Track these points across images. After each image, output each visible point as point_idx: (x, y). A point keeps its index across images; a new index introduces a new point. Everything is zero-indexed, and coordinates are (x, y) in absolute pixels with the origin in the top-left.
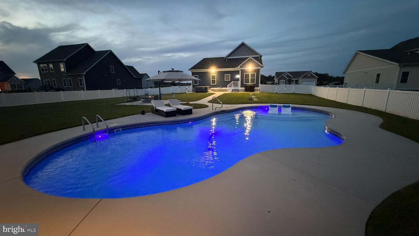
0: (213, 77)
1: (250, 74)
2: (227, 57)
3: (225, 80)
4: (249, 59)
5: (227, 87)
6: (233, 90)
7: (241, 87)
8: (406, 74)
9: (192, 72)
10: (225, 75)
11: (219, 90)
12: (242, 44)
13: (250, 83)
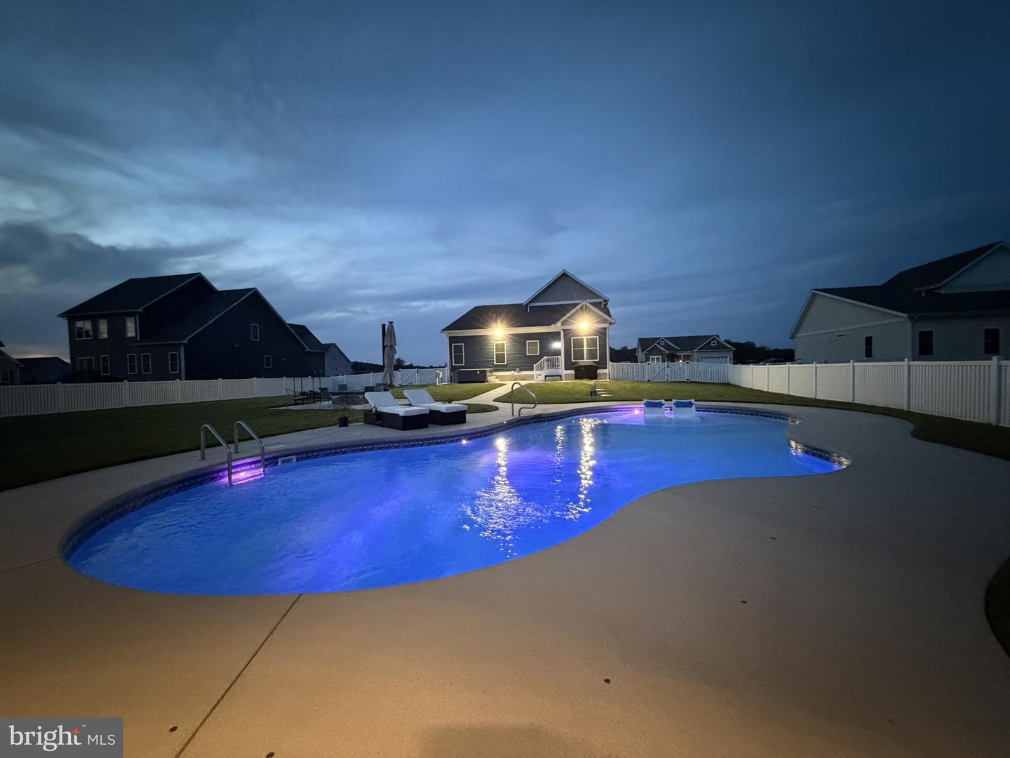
0: (500, 347)
1: (585, 339)
2: (530, 302)
3: (527, 355)
4: (582, 306)
5: (534, 370)
6: (547, 376)
7: (566, 369)
8: (926, 335)
9: (449, 337)
10: (527, 342)
11: (512, 378)
12: (562, 275)
13: (587, 359)
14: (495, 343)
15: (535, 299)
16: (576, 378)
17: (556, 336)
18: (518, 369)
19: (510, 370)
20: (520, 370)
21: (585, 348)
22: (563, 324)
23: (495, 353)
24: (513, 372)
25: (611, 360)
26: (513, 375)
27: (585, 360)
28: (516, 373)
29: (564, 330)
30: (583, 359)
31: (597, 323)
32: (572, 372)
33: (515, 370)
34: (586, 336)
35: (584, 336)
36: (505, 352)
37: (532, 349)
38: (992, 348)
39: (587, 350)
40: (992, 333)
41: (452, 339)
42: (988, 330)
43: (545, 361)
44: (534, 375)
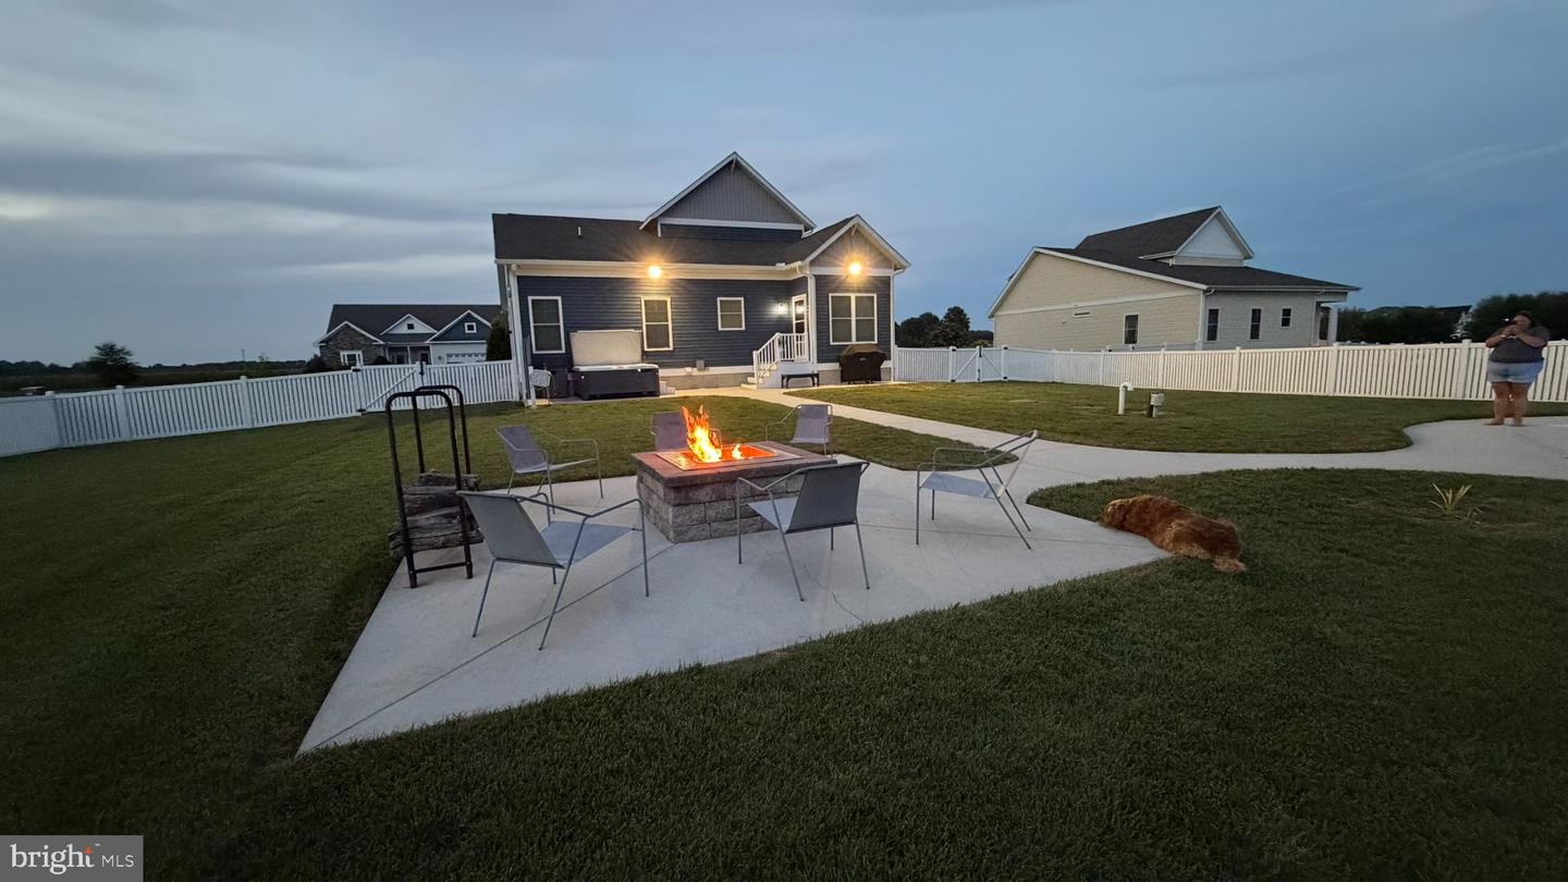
0: (655, 309)
1: (853, 296)
2: (662, 215)
3: (720, 329)
4: (850, 230)
5: (752, 363)
6: (789, 377)
7: (820, 360)
8: (1213, 314)
9: (518, 277)
10: (719, 299)
11: (689, 382)
12: (731, 162)
13: (858, 340)
14: (643, 299)
15: (676, 207)
16: (843, 380)
17: (787, 289)
18: (700, 363)
19: (682, 366)
20: (707, 365)
21: (853, 319)
22: (813, 263)
23: (644, 323)
24: (689, 369)
25: (900, 343)
26: (689, 376)
27: (854, 342)
28: (695, 371)
29: (818, 278)
30: (850, 340)
31: (877, 266)
32: (835, 366)
33: (694, 366)
34: (859, 291)
35: (854, 291)
36: (670, 323)
37: (731, 318)
38: (1255, 334)
39: (857, 321)
40: (1256, 314)
41: (527, 285)
42: (1254, 311)
43: (776, 343)
44: (752, 375)
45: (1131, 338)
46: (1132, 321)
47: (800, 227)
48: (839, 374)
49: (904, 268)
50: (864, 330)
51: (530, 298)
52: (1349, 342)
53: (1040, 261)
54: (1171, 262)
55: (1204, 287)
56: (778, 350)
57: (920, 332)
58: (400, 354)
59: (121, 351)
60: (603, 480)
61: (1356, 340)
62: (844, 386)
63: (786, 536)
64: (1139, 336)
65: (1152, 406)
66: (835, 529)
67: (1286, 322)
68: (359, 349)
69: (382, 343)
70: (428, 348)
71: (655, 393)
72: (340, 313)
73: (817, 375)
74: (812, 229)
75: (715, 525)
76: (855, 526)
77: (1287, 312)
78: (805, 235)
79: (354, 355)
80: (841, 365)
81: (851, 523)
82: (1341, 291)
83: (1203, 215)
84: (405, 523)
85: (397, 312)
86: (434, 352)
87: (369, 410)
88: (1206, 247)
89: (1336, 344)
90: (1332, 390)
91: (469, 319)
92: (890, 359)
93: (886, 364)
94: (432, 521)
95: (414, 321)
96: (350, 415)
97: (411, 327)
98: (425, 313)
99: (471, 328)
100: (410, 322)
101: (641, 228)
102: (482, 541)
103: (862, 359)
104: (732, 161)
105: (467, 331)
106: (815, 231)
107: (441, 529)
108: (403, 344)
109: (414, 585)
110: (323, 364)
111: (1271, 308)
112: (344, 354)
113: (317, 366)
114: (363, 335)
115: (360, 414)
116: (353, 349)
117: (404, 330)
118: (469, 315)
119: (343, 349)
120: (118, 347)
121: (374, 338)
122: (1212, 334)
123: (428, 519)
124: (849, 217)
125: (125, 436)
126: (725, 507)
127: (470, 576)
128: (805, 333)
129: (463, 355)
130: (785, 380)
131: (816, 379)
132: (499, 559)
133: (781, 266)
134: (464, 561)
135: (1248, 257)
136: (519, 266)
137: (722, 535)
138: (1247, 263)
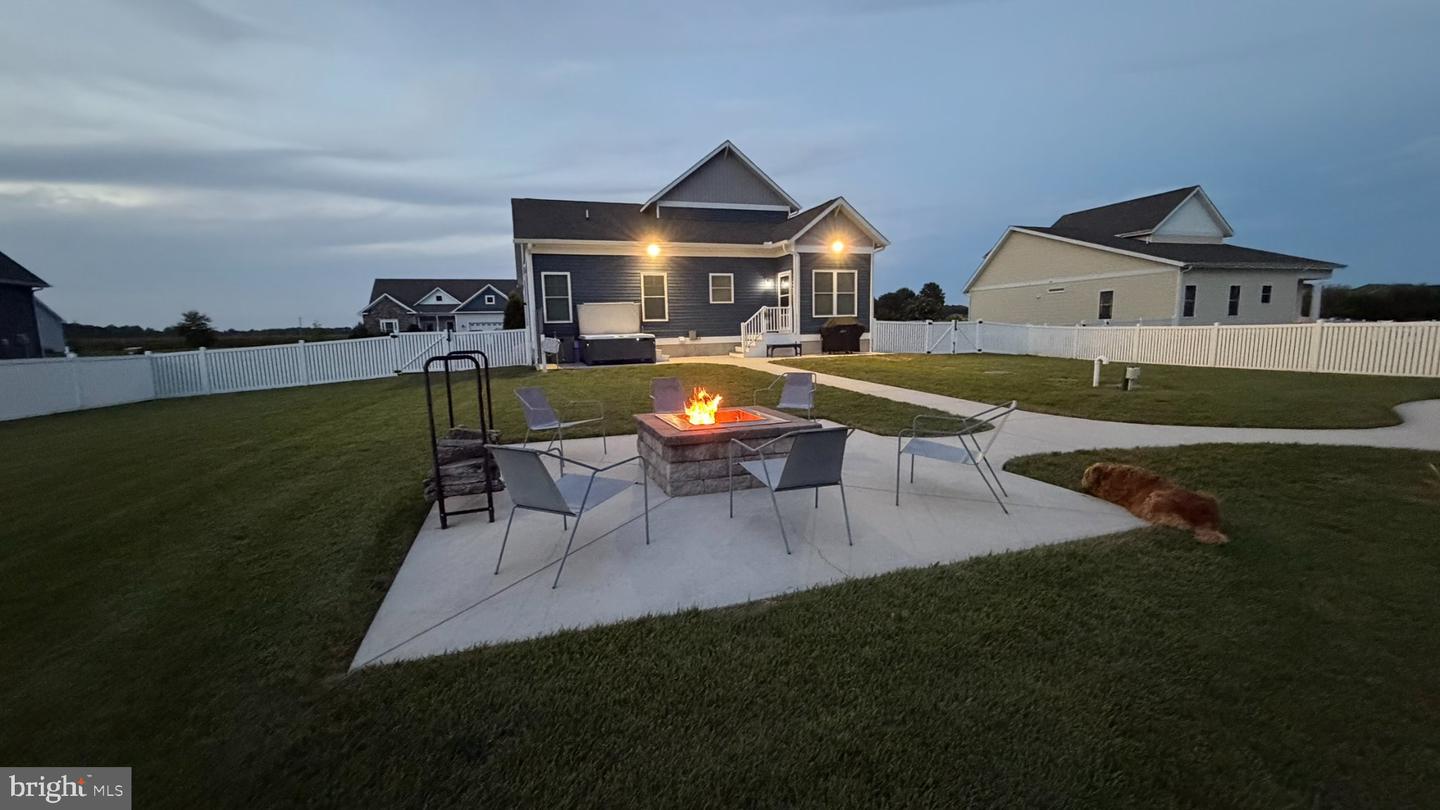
0: (654, 284)
1: (835, 273)
2: (661, 199)
3: (711, 302)
4: (833, 212)
5: (740, 334)
6: (774, 347)
7: (802, 333)
8: (1190, 291)
9: (534, 255)
10: (711, 275)
11: (681, 350)
12: (723, 151)
13: (838, 313)
14: (642, 274)
16: (825, 349)
17: (773, 266)
18: (692, 333)
19: (676, 335)
20: (699, 335)
21: (835, 293)
22: (798, 242)
23: (643, 297)
24: (682, 338)
25: (878, 317)
26: (683, 345)
27: (835, 315)
28: (687, 341)
29: (803, 256)
30: (831, 313)
31: (856, 244)
32: (817, 337)
33: (687, 335)
34: (841, 268)
35: (835, 268)
36: (666, 296)
37: (722, 292)
38: (1233, 310)
39: (839, 296)
40: (1235, 292)
41: (541, 262)
42: (1233, 288)
43: (763, 316)
44: (739, 345)
45: (1105, 313)
46: (1107, 297)
47: (786, 209)
48: (820, 346)
49: (883, 246)
50: (845, 303)
51: (543, 274)
52: (1332, 319)
53: (1015, 239)
54: (1148, 240)
55: (1182, 264)
56: (764, 322)
57: (897, 306)
58: (429, 322)
59: (202, 317)
60: (607, 438)
61: (1340, 316)
62: (826, 356)
63: (775, 493)
64: (1114, 313)
65: (1127, 380)
66: (820, 488)
67: (1266, 299)
68: (396, 318)
69: (414, 312)
70: (453, 318)
71: (651, 360)
72: (381, 286)
73: (800, 346)
74: (798, 210)
75: (708, 482)
76: (839, 487)
77: (1267, 290)
78: (791, 215)
79: (391, 323)
80: (822, 336)
81: (836, 483)
82: (1325, 268)
83: (1184, 193)
84: (438, 471)
85: (428, 285)
86: (459, 321)
87: (404, 371)
88: (1184, 226)
89: (1320, 321)
90: (1315, 366)
91: (489, 292)
92: (868, 331)
93: (864, 336)
94: (460, 471)
95: (442, 293)
96: (388, 375)
97: (439, 298)
98: (451, 286)
99: (490, 300)
100: (438, 294)
101: (642, 210)
102: (502, 489)
103: (842, 331)
104: (724, 149)
105: (487, 303)
106: (801, 212)
107: (468, 477)
108: (431, 314)
109: (444, 526)
110: (366, 330)
111: (1251, 286)
112: (383, 322)
113: (360, 332)
114: (400, 306)
115: (396, 374)
116: (390, 318)
117: (433, 301)
118: (489, 288)
119: (382, 318)
120: (201, 314)
121: (408, 309)
122: (1189, 311)
123: (457, 468)
124: (833, 198)
125: (206, 391)
126: (717, 465)
127: (492, 520)
128: (790, 307)
129: (483, 324)
130: (770, 350)
131: (798, 349)
132: (519, 506)
133: (769, 245)
134: (487, 506)
135: (1227, 235)
136: (534, 245)
137: (714, 491)
138: (1226, 241)
